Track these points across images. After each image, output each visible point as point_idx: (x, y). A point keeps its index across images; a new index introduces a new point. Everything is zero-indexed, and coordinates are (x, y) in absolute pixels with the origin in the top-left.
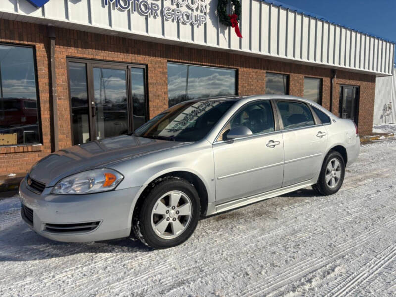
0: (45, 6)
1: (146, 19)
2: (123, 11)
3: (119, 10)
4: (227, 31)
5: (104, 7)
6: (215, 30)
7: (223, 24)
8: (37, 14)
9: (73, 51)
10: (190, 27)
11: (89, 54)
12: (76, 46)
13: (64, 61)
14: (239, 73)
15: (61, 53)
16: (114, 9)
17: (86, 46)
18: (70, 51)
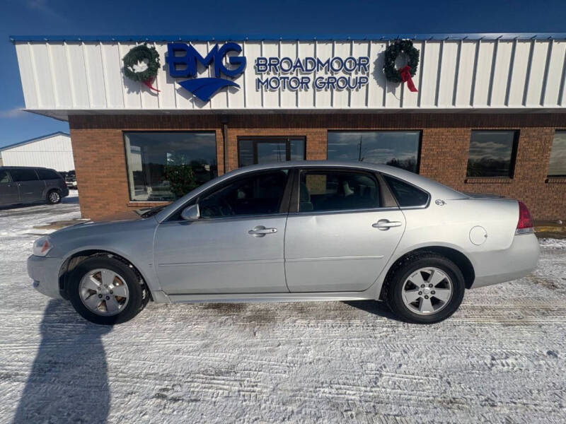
0: (212, 100)
1: (297, 94)
2: (274, 91)
3: (270, 90)
4: (398, 89)
5: (257, 91)
6: (382, 90)
7: (390, 81)
8: (207, 107)
9: (243, 132)
10: (347, 92)
11: (254, 132)
12: (244, 127)
13: (235, 140)
14: (424, 134)
15: (233, 134)
16: (266, 91)
17: (251, 126)
18: (239, 132)
